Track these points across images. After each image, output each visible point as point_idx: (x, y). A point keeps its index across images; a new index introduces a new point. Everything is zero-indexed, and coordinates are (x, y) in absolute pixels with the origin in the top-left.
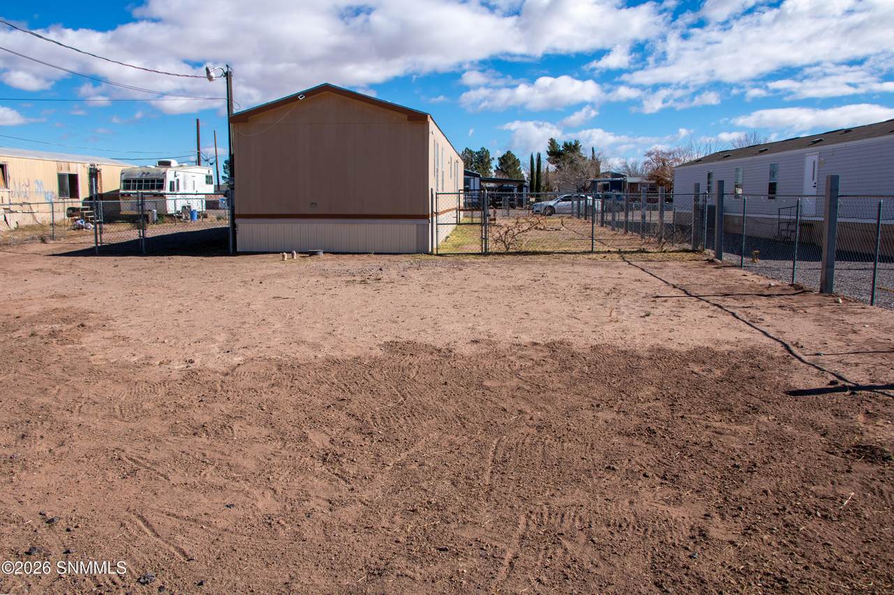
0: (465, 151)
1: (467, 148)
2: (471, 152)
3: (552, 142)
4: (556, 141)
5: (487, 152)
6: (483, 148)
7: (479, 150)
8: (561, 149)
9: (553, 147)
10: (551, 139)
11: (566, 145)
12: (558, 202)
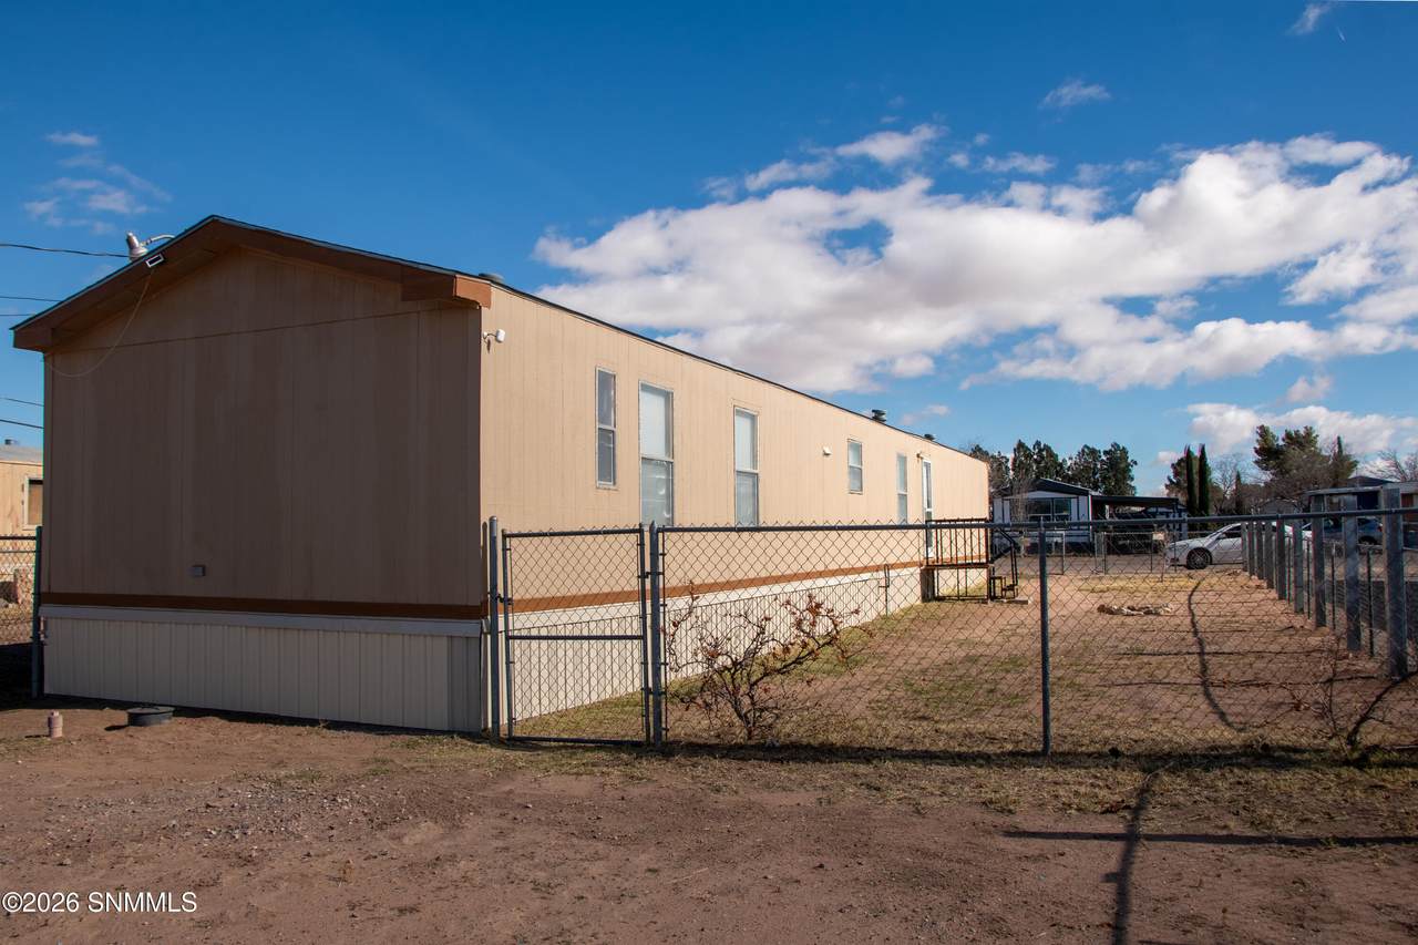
0: (1083, 451)
1: (1086, 446)
2: (1093, 452)
3: (1263, 432)
4: (1271, 431)
5: (1124, 451)
6: (1115, 445)
7: (1108, 448)
8: (1281, 443)
9: (1265, 441)
10: (1262, 427)
11: (1288, 435)
12: (1218, 539)
